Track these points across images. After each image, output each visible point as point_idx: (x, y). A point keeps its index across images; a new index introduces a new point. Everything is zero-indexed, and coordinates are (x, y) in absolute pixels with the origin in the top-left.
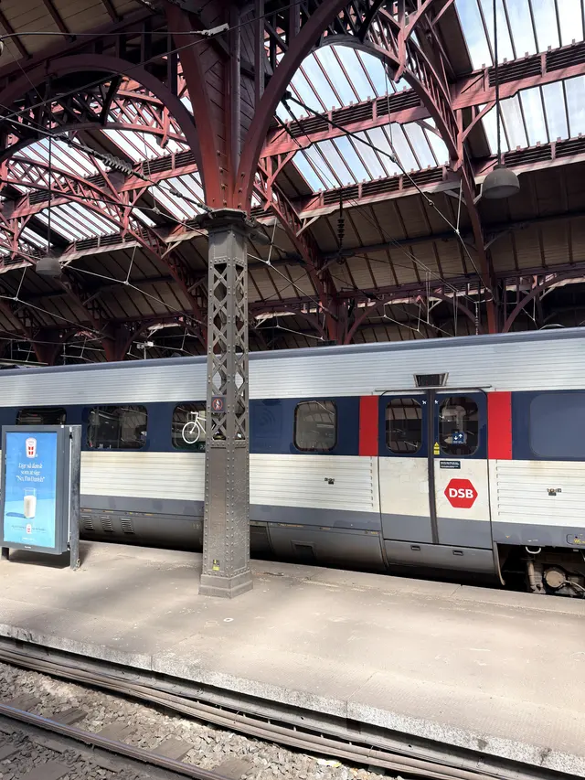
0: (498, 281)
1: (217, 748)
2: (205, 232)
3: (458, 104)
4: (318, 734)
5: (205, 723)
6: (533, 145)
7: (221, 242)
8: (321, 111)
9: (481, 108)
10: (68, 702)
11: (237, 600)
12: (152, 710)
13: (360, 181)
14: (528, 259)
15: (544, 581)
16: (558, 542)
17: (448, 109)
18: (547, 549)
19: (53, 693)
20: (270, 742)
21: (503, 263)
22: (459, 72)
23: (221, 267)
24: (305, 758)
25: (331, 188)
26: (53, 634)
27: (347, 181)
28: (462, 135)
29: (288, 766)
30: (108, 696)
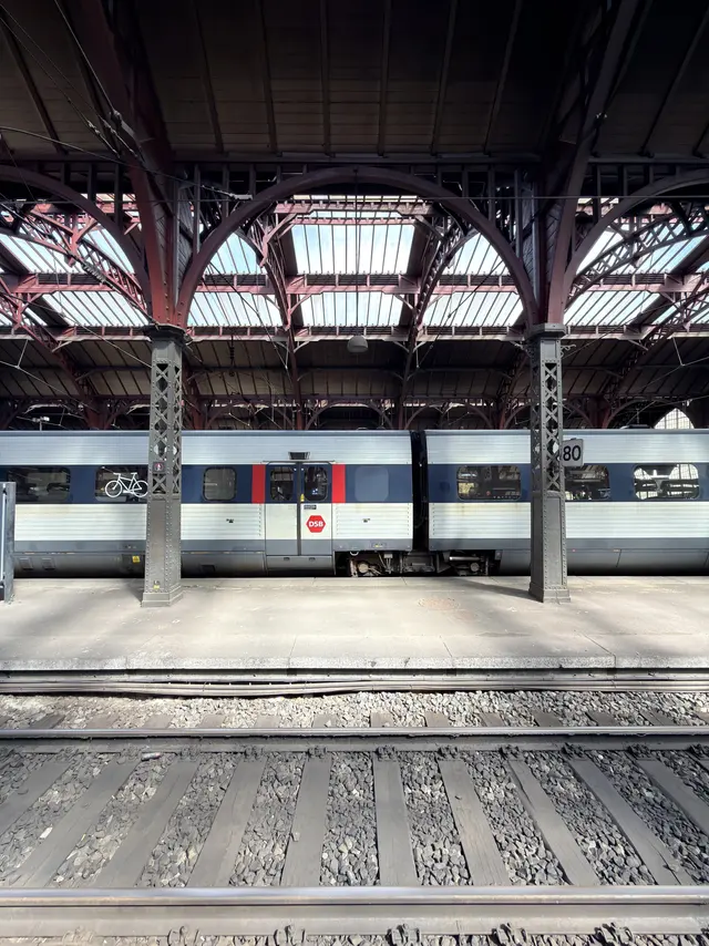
0: (302, 401)
1: (194, 712)
2: (148, 339)
3: (290, 290)
4: (267, 683)
5: (175, 697)
6: (327, 325)
7: (163, 348)
8: (222, 272)
9: (302, 297)
10: (41, 711)
11: (176, 608)
12: (126, 699)
13: (221, 325)
14: (319, 389)
15: (358, 570)
16: (367, 548)
17: (284, 292)
18: (362, 552)
19: (20, 708)
20: (231, 697)
21: (306, 390)
22: (291, 273)
23: (163, 367)
24: (260, 700)
25: (200, 325)
26: (17, 658)
27: (212, 323)
28: (290, 311)
29: (251, 709)
30: (80, 698)
